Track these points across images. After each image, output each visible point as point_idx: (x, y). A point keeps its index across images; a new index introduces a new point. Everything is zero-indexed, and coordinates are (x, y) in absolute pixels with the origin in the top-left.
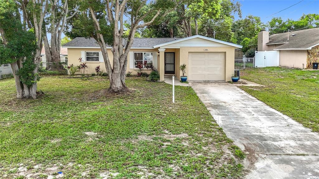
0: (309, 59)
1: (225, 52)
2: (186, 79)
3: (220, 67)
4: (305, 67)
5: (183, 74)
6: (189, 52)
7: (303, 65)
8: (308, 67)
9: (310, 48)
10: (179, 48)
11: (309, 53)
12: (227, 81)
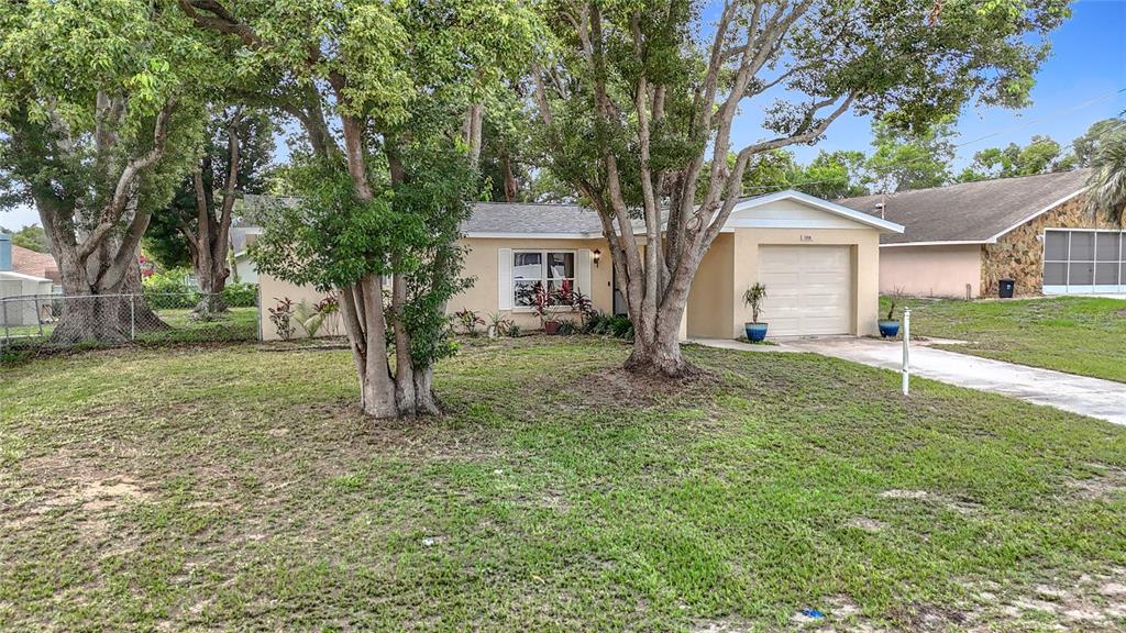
0: (987, 271)
1: (853, 248)
2: (764, 332)
3: (837, 292)
4: (976, 292)
5: (755, 316)
6: (760, 245)
7: (969, 287)
8: (986, 292)
9: (993, 240)
10: (733, 231)
11: (987, 252)
12: (859, 335)
